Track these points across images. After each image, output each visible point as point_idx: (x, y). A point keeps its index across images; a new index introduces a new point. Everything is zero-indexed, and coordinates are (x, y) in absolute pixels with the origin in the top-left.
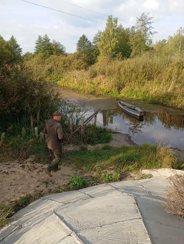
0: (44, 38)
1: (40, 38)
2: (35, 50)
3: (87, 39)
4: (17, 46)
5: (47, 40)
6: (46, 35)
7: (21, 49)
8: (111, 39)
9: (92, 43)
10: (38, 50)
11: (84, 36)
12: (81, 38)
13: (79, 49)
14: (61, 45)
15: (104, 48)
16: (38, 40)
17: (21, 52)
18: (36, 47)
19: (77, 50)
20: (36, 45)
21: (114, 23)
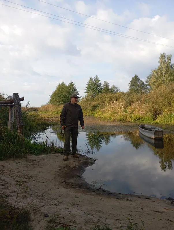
0: (94, 79)
1: (91, 79)
2: (86, 90)
3: (139, 79)
4: (75, 90)
5: (97, 80)
6: (97, 77)
7: (78, 92)
8: (165, 76)
9: (145, 83)
10: (88, 90)
11: (136, 77)
12: (133, 79)
13: (131, 89)
14: (116, 88)
15: (156, 84)
16: (89, 81)
17: (78, 95)
18: (87, 88)
19: (129, 89)
20: (87, 86)
21: (167, 60)
